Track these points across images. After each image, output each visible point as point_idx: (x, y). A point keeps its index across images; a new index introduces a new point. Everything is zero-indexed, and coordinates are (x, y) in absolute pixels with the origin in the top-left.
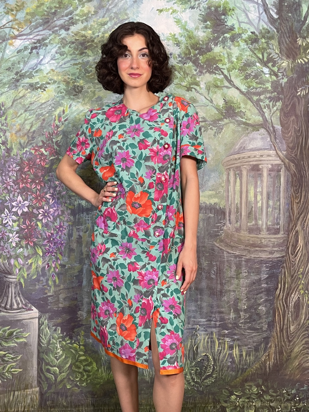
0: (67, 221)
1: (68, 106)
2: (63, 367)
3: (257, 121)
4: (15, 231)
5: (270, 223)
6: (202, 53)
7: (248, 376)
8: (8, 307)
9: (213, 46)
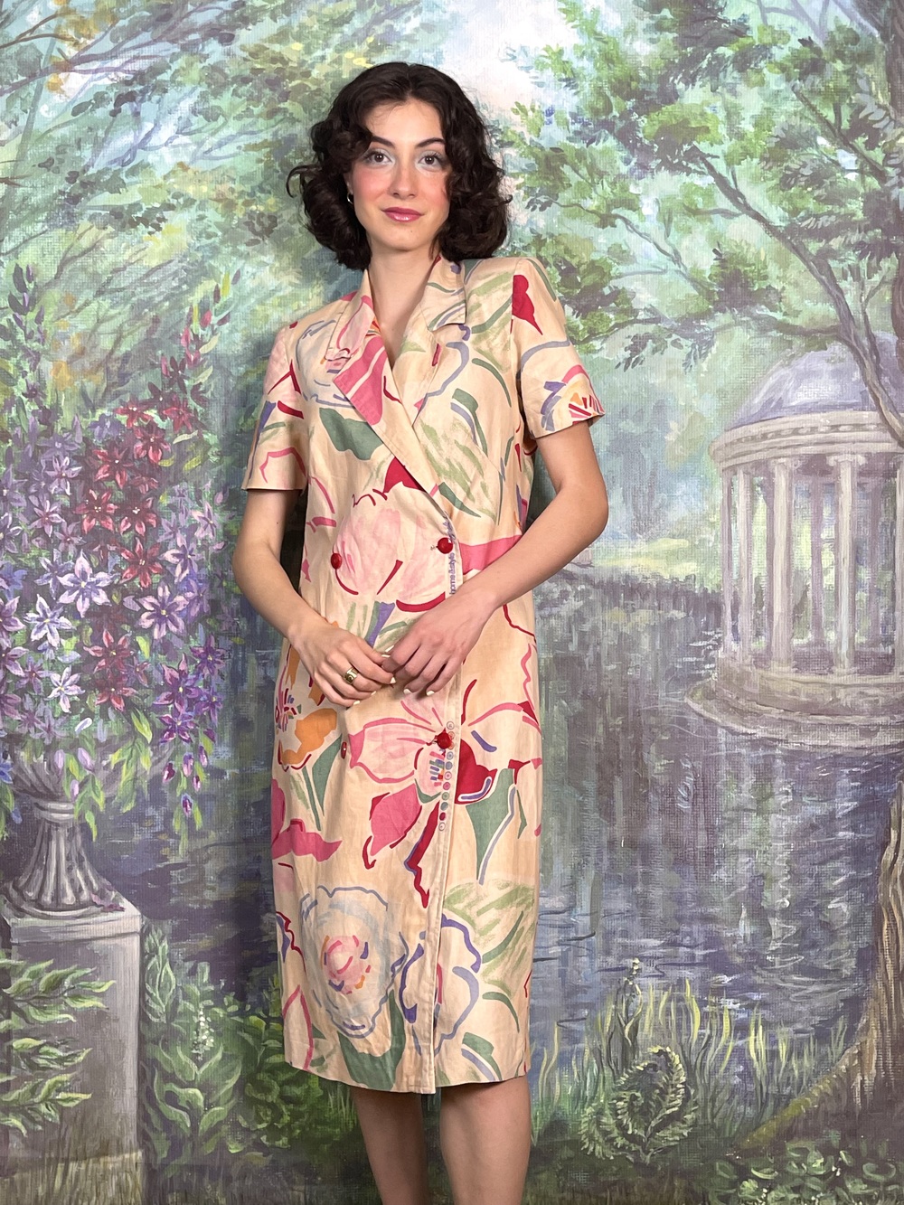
0: (229, 635)
1: (231, 277)
2: (217, 1088)
3: (818, 318)
4: (67, 665)
5: (864, 640)
6: (646, 107)
7: (795, 1119)
8: (47, 899)
9: (681, 86)
